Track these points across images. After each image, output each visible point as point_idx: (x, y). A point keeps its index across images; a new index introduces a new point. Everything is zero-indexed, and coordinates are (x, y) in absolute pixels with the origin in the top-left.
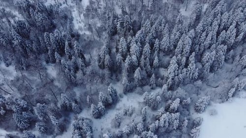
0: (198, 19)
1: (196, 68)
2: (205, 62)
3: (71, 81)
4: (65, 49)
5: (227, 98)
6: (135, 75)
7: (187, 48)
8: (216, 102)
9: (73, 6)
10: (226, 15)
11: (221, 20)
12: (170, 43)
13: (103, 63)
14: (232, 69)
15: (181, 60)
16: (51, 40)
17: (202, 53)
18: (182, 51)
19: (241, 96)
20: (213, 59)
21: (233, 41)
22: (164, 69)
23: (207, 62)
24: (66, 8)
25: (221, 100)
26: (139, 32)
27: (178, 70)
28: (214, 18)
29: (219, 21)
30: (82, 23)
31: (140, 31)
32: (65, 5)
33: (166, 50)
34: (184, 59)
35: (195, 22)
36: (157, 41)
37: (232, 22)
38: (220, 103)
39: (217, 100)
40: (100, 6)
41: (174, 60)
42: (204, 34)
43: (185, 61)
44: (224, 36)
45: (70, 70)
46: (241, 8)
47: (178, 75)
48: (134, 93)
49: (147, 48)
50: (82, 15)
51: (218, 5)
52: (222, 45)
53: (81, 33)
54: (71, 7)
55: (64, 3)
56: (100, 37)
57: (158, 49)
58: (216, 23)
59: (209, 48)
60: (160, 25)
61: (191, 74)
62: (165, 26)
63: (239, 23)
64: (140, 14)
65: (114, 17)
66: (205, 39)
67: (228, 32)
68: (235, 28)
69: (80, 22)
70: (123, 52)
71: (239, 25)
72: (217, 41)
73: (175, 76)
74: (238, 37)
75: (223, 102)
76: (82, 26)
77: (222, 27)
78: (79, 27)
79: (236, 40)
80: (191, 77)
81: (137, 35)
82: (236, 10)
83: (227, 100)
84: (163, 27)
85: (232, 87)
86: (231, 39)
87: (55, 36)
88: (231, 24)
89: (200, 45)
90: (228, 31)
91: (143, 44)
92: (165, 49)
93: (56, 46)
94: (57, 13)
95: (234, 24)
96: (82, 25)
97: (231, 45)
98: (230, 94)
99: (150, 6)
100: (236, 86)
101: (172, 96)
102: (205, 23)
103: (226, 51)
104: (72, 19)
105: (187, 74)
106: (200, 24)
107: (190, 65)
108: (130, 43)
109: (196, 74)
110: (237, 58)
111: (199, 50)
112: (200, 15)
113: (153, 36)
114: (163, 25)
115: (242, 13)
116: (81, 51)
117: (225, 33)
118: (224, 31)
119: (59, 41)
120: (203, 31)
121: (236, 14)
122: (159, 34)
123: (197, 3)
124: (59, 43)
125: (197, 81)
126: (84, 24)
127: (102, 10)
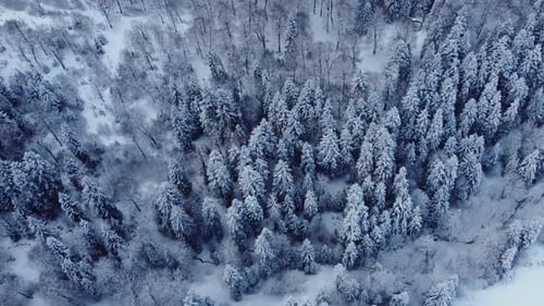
0: (405, 75)
1: (414, 206)
2: (436, 185)
3: (82, 289)
4: (60, 201)
5: (501, 272)
6: (258, 251)
7: (387, 159)
8: (473, 288)
9: (83, 70)
10: (471, 61)
11: (462, 73)
12: (340, 147)
13: (169, 224)
14: (503, 191)
15: (373, 190)
16: (15, 180)
17: (427, 161)
18: (375, 166)
19: (534, 260)
20: (455, 176)
21: (496, 122)
22: (335, 215)
23: (441, 183)
24: (61, 77)
25: (485, 282)
26: (257, 131)
27: (368, 218)
28: (445, 69)
29: (456, 77)
30: (109, 114)
31: (259, 128)
32: (58, 71)
33: (334, 166)
34: (381, 187)
35: (399, 85)
36: (307, 148)
37: (489, 76)
38: (484, 288)
39: (477, 282)
40: (154, 63)
41: (355, 194)
42: (424, 114)
43: (383, 191)
44: (474, 112)
45: (75, 258)
46: (505, 39)
47: (370, 230)
48: (261, 294)
49: (282, 170)
50: (106, 93)
51: (450, 36)
52: (472, 136)
53: (107, 142)
54: (75, 73)
55: (55, 65)
56: (159, 147)
57: (314, 166)
58: (448, 83)
59: (441, 146)
60: (312, 104)
61: (405, 222)
62: (323, 106)
63: (506, 76)
64: (258, 76)
65: (188, 93)
66: (429, 127)
67: (483, 100)
68: (498, 88)
69: (102, 113)
70: (220, 188)
71: (507, 79)
72: (458, 127)
73: (364, 233)
74: (508, 112)
75: (490, 284)
76: (110, 124)
77: (466, 91)
78: (100, 125)
79: (505, 119)
80: (404, 230)
81: (253, 139)
82: (495, 44)
83: (501, 277)
84: (318, 108)
85: (510, 242)
86: (491, 117)
87: (27, 168)
88: (487, 81)
89: (417, 142)
90: (481, 100)
91: (271, 158)
92: (330, 164)
93: (35, 193)
94: (35, 96)
95: (495, 80)
96: (108, 120)
97: (494, 131)
98: (507, 263)
99: (283, 50)
100: (517, 239)
101: (361, 291)
102: (423, 87)
103: (483, 148)
104: (79, 107)
105: (393, 222)
106: (412, 92)
107: (399, 200)
108: (236, 162)
109: (417, 220)
110: (513, 162)
111: (418, 153)
112: (409, 66)
113: (296, 134)
114: (318, 102)
115: (509, 52)
116: (104, 200)
117: (475, 105)
118: (473, 100)
119: (40, 179)
120: (422, 106)
121: (494, 54)
122: (311, 125)
123: (399, 38)
124: (42, 185)
125: (422, 238)
126: (113, 118)
127: (161, 72)
